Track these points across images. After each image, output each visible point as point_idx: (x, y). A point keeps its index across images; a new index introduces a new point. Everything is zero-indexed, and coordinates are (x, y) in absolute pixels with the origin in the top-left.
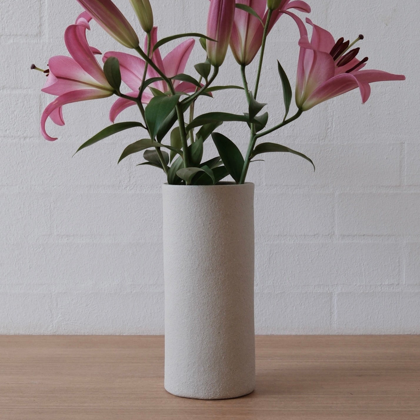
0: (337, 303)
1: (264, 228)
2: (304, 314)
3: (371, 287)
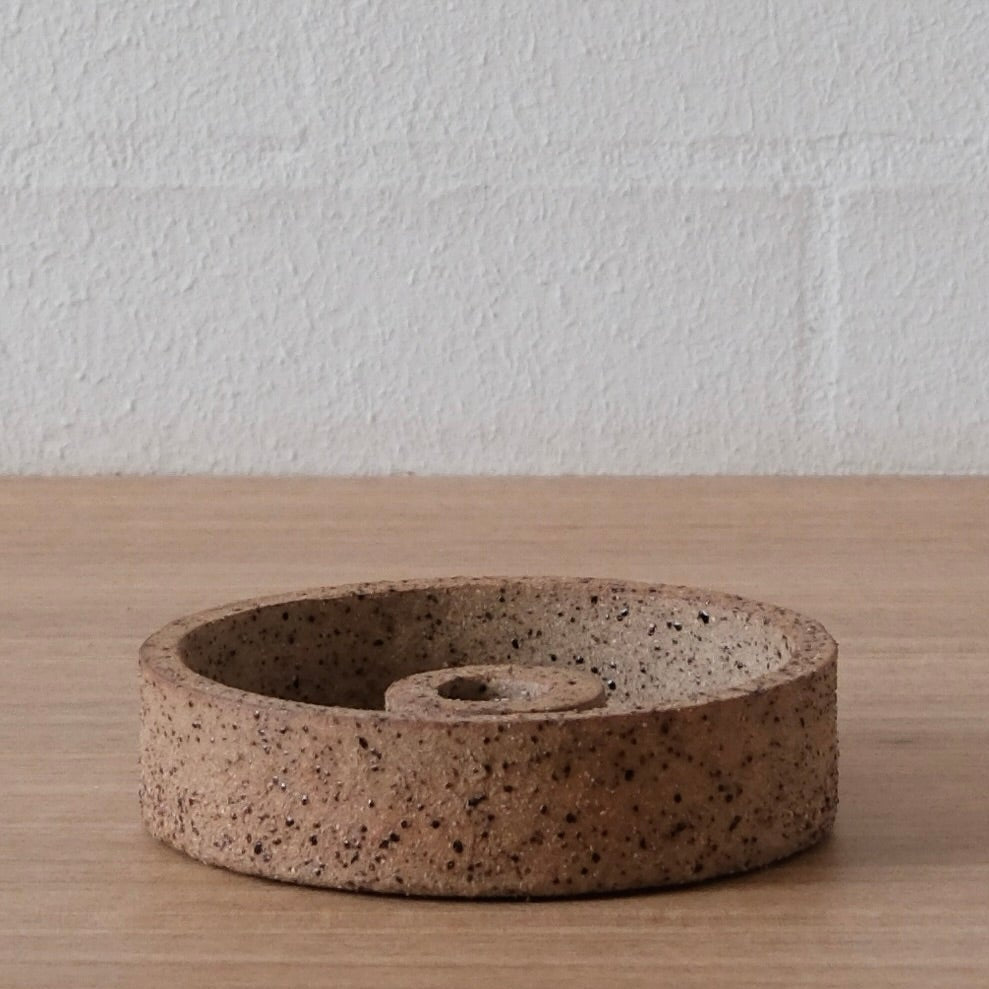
0: (841, 259)
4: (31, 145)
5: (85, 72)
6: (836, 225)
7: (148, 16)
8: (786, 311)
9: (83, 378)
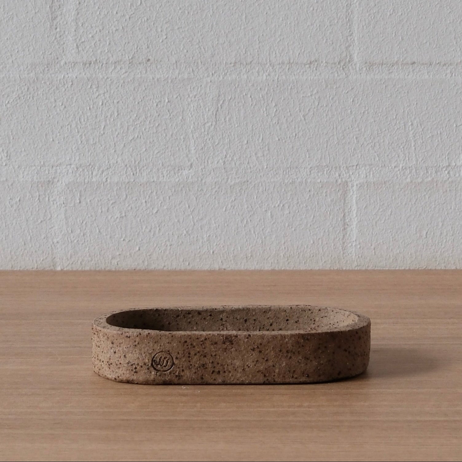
0: (357, 203)
1: (204, 49)
2: (289, 226)
3: (427, 172)
4: (107, 169)
5: (124, 146)
6: (355, 193)
7: (144, 129)
8: (340, 219)
9: (124, 240)
